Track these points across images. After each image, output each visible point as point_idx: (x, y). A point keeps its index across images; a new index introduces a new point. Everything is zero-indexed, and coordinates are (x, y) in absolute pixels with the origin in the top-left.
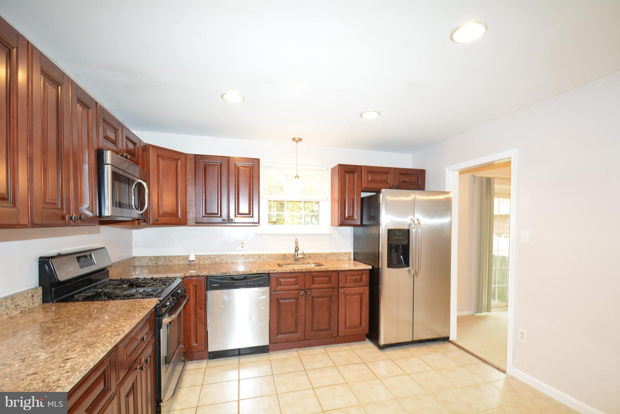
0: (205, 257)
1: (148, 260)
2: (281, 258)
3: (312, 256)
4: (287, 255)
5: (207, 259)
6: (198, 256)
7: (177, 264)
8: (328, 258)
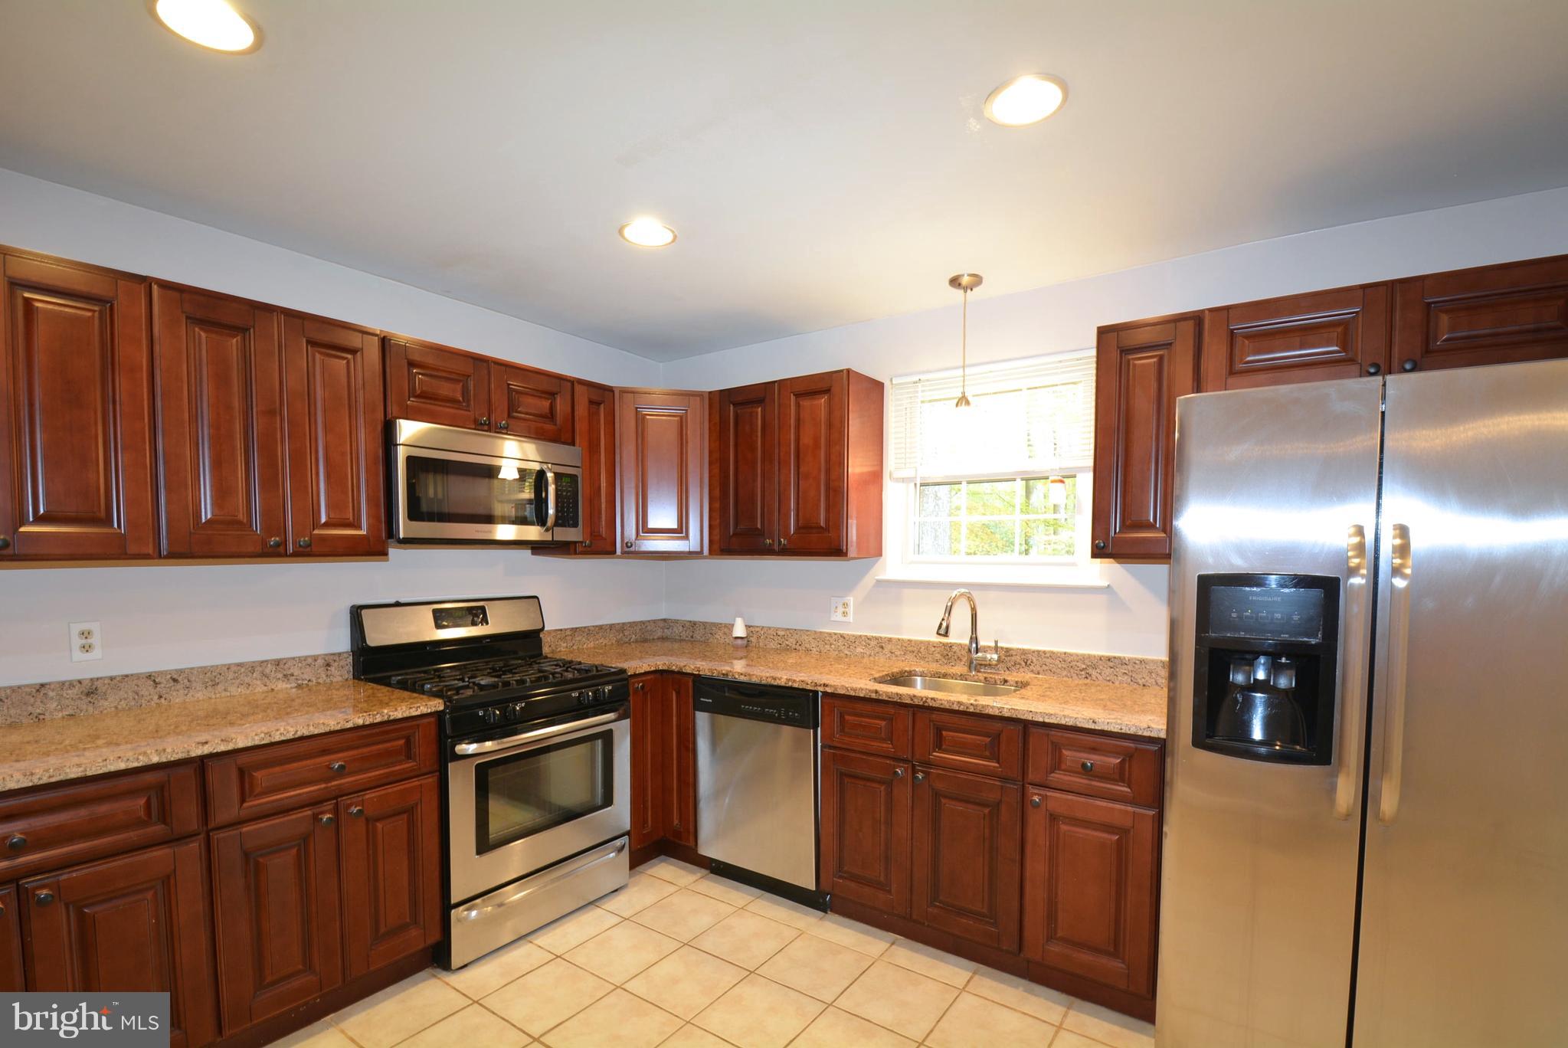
0: (769, 632)
1: (681, 628)
2: (938, 656)
4: (955, 648)
5: (772, 637)
6: (757, 629)
7: (722, 641)
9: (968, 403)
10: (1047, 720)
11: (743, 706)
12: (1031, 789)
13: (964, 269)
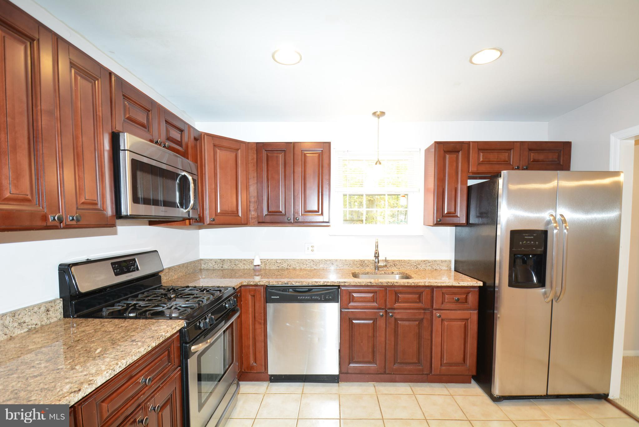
0: (272, 261)
1: (214, 263)
2: (359, 265)
3: (398, 264)
4: (366, 262)
5: (274, 264)
6: (264, 261)
8: (419, 266)
9: (380, 163)
10: (442, 285)
11: (299, 297)
12: (434, 312)
13: (379, 110)
